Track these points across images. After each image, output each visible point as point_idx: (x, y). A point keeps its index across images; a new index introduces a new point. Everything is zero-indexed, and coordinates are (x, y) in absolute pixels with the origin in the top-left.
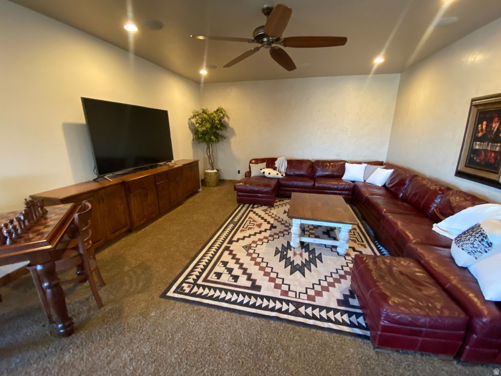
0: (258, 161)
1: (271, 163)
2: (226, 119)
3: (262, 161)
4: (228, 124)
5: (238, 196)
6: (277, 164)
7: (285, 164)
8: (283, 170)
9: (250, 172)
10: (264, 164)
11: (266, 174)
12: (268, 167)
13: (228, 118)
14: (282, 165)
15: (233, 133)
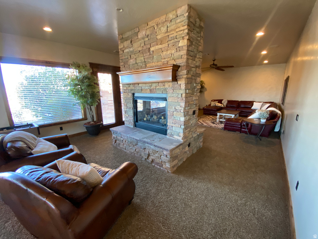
0: (215, 101)
1: (220, 101)
2: (203, 84)
3: (217, 100)
4: (204, 86)
5: (204, 111)
6: (223, 102)
7: (227, 102)
8: (225, 104)
9: (210, 105)
10: (217, 102)
11: (217, 105)
12: (218, 103)
13: (205, 84)
14: (225, 103)
15: (206, 90)
